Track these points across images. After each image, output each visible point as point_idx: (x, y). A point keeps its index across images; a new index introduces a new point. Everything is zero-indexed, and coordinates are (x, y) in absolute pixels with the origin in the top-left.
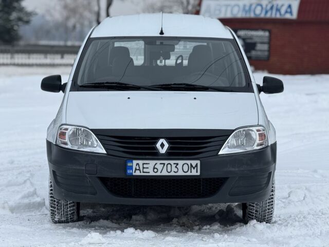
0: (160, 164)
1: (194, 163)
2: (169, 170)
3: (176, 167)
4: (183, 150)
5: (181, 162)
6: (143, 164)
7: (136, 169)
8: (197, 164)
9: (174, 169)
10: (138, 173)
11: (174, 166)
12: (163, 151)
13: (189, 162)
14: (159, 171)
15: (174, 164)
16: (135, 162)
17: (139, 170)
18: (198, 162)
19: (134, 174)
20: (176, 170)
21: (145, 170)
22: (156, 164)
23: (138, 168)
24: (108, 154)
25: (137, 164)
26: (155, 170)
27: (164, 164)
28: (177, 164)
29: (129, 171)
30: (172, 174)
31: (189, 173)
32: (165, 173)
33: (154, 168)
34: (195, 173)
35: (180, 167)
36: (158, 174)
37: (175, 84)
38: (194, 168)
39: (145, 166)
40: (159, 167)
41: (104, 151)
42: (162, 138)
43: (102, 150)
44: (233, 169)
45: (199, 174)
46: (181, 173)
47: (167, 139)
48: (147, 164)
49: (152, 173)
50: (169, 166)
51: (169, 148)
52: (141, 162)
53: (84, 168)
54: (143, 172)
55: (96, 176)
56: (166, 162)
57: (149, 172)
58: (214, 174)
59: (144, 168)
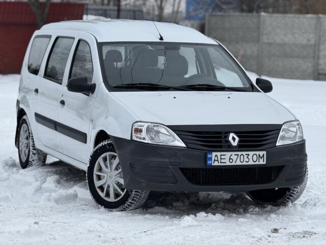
0: (235, 155)
1: (261, 153)
2: (242, 161)
3: (247, 157)
4: (249, 142)
5: (251, 153)
6: (221, 155)
7: (215, 160)
8: (264, 155)
9: (246, 159)
10: (216, 164)
11: (246, 156)
12: (235, 144)
13: (257, 153)
14: (234, 161)
15: (246, 155)
16: (214, 154)
17: (218, 161)
18: (265, 153)
19: (213, 164)
20: (247, 160)
21: (222, 161)
22: (231, 155)
23: (216, 159)
24: (188, 147)
25: (216, 156)
26: (231, 161)
27: (238, 155)
28: (248, 155)
29: (209, 162)
30: (245, 163)
31: (257, 163)
32: (238, 163)
33: (230, 159)
34: (262, 162)
35: (250, 157)
36: (233, 164)
37: (199, 85)
38: (261, 158)
39: (223, 157)
40: (234, 158)
41: (184, 145)
42: (232, 132)
43: (181, 144)
44: (289, 158)
45: (265, 163)
46: (251, 163)
47: (236, 133)
48: (224, 155)
49: (228, 164)
50: (242, 156)
51: (240, 141)
52: (219, 154)
53: (167, 160)
54: (221, 163)
55: (180, 167)
56: (240, 153)
57: (225, 163)
58: (276, 163)
59: (221, 159)
